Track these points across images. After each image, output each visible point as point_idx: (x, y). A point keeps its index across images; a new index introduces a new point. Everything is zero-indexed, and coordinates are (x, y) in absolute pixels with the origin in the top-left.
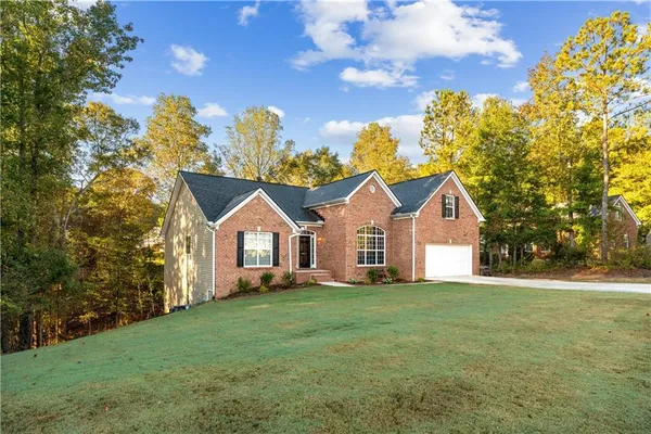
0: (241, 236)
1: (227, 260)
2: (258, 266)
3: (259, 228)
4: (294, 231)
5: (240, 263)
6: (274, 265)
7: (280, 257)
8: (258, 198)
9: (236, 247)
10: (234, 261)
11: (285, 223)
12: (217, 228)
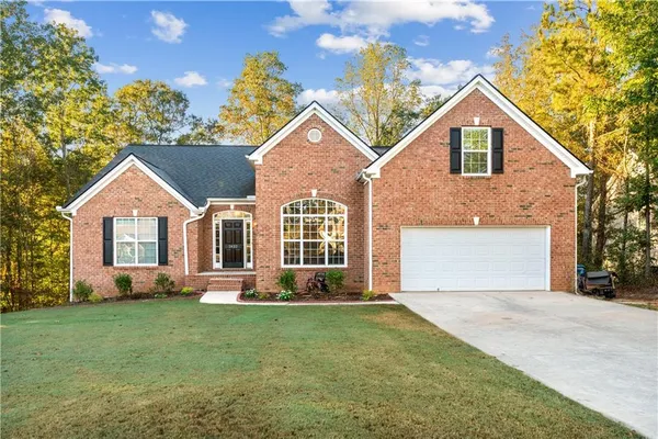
0: (107, 224)
1: (88, 256)
2: (137, 264)
3: (135, 212)
4: (192, 214)
5: (108, 261)
6: (160, 263)
7: (170, 252)
8: (133, 170)
9: (101, 239)
10: (99, 257)
11: (177, 202)
12: (74, 214)
